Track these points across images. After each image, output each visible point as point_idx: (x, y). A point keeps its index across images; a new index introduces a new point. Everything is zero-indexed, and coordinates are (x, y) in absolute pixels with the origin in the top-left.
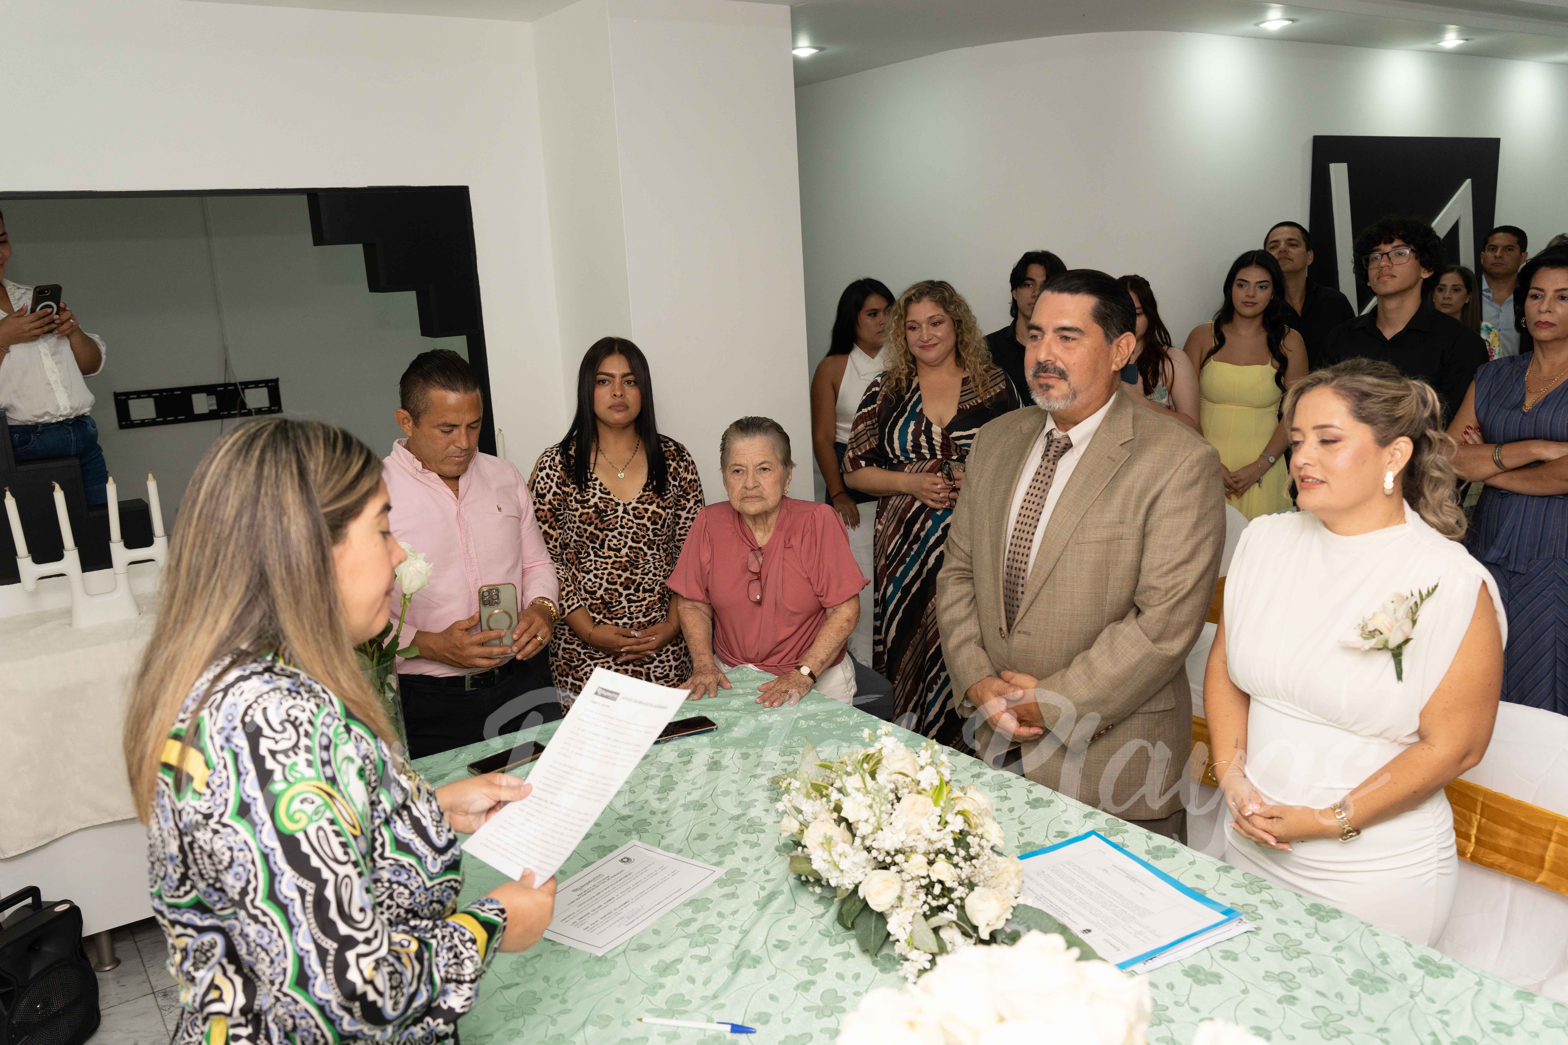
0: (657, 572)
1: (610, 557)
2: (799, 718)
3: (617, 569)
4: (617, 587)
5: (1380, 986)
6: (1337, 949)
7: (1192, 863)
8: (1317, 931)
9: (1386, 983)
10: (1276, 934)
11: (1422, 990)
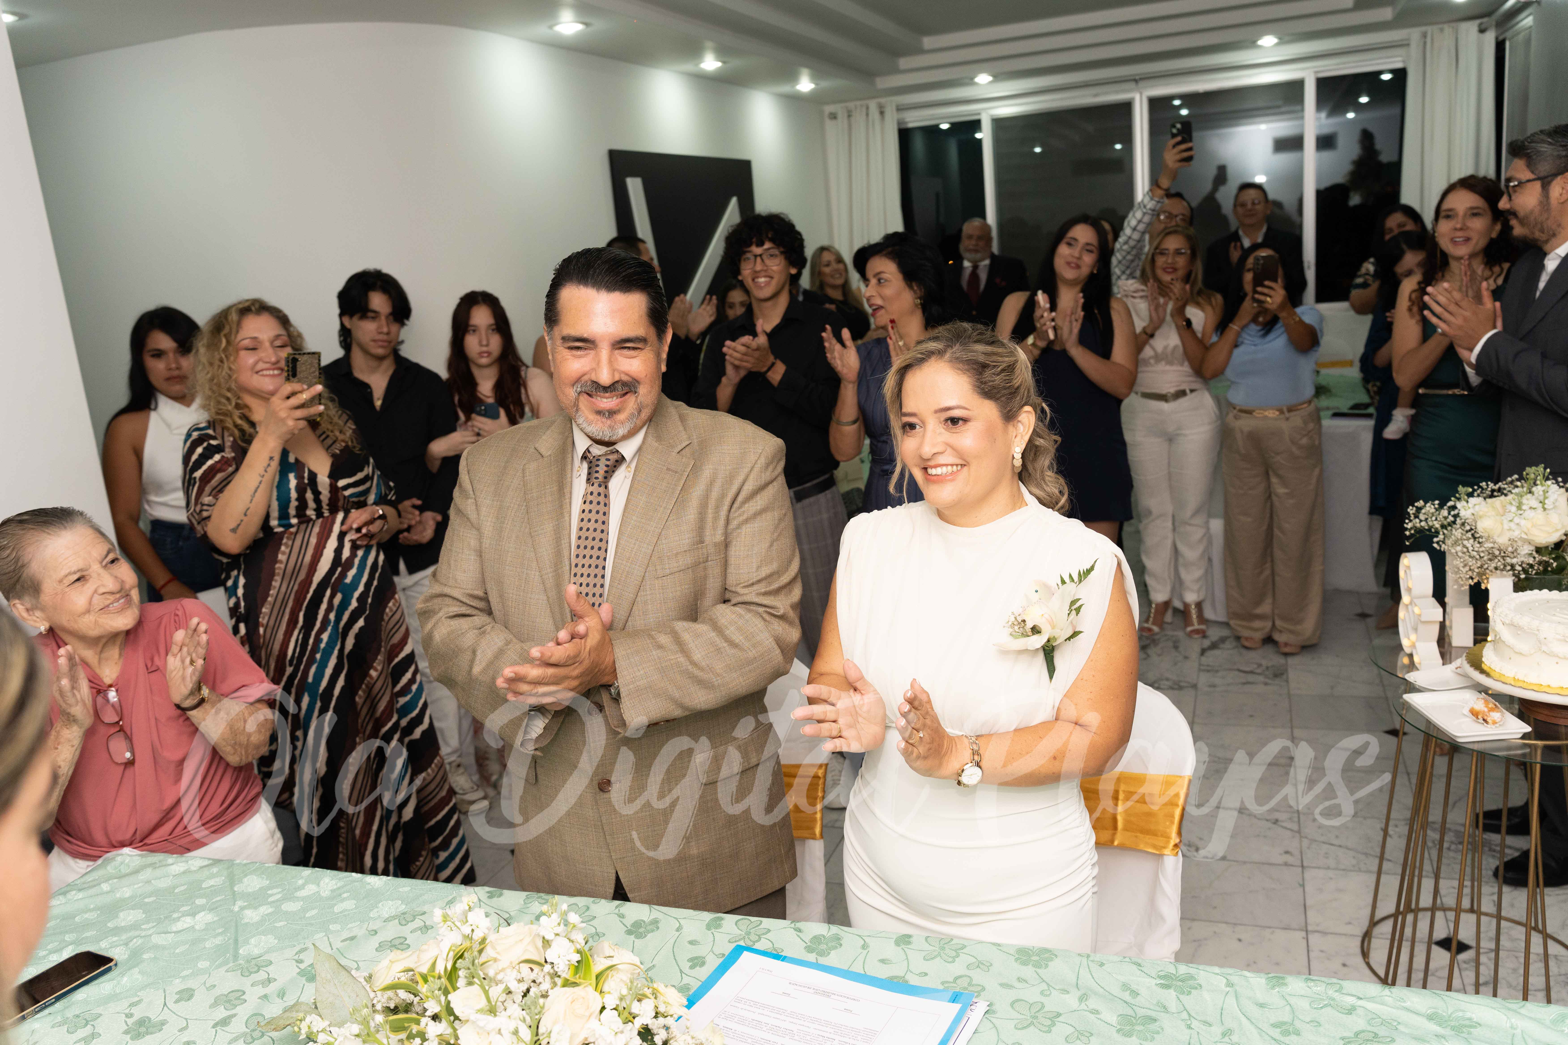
5: (1154, 1027)
6: (1083, 998)
7: (865, 946)
8: (1048, 984)
9: (1155, 1020)
10: (1012, 1004)
11: (1189, 1015)
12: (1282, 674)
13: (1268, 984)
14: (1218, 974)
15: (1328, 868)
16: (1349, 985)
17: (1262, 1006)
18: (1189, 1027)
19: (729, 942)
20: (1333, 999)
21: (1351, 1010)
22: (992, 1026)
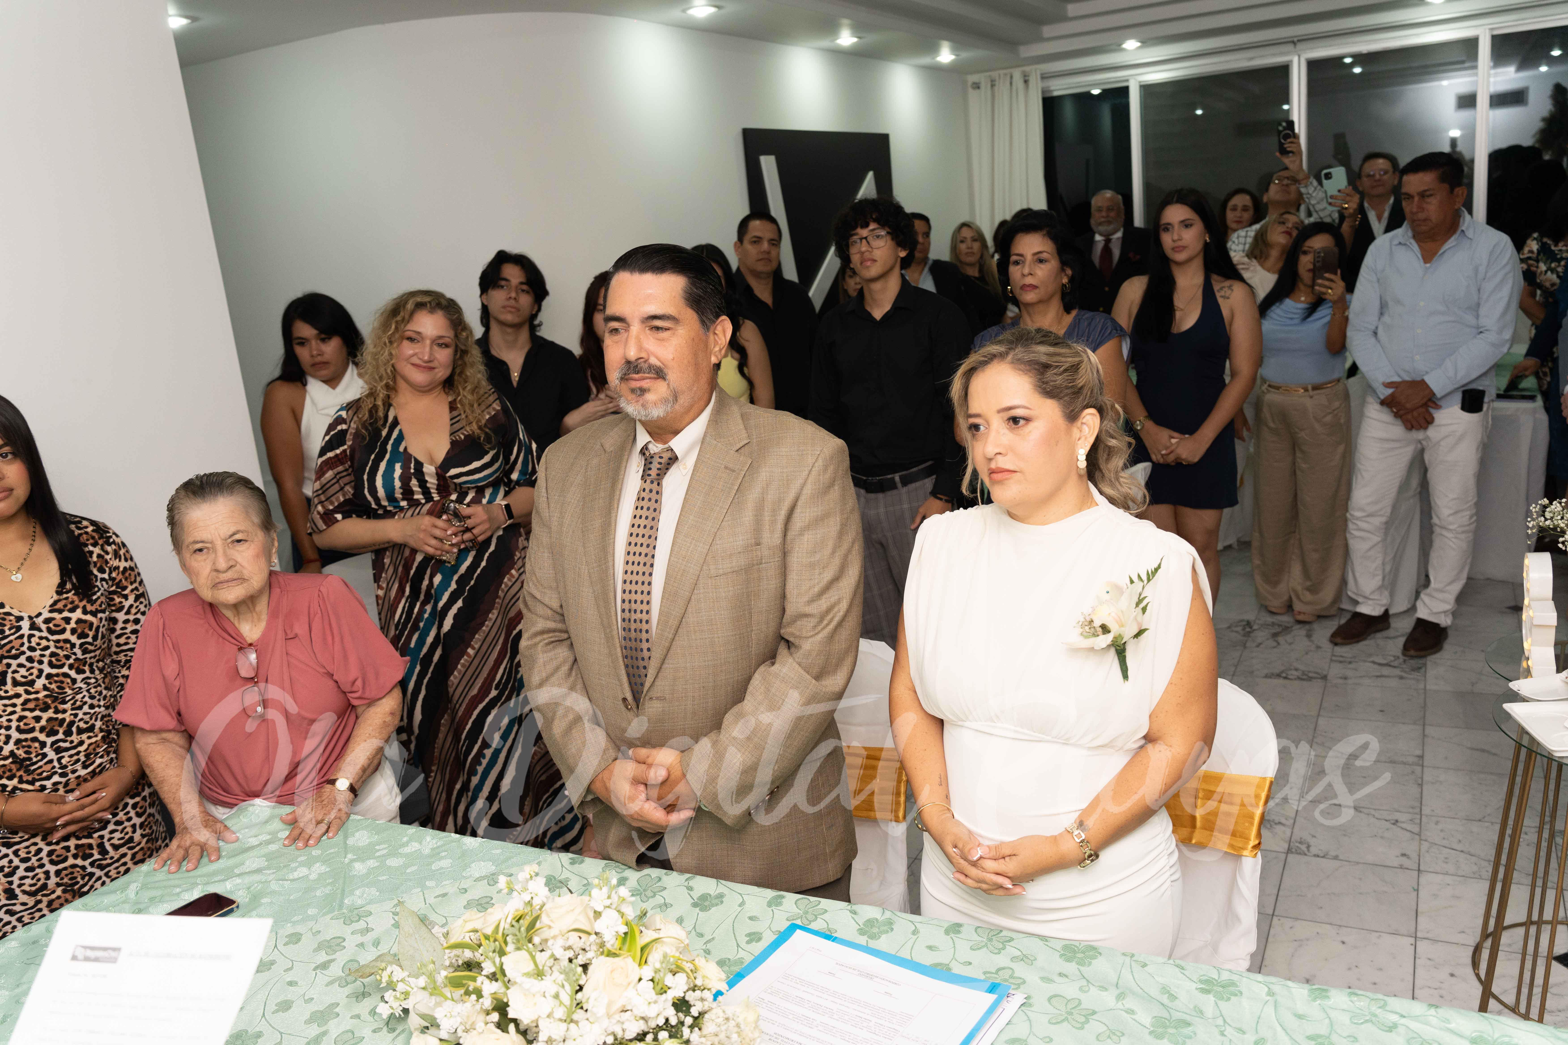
0: (95, 702)
1: (18, 696)
2: (352, 861)
3: (32, 710)
4: (36, 734)
5: (1187, 1031)
6: (1120, 997)
7: (915, 932)
8: (1088, 981)
9: (1188, 1024)
10: (1050, 999)
11: (1224, 1021)
12: (1420, 668)
13: (1309, 996)
14: (1260, 982)
15: (1447, 873)
16: (1395, 1003)
17: (1300, 1017)
18: (1222, 1034)
19: (787, 920)
20: (1375, 1016)
21: (1392, 1028)
22: (1026, 1018)
